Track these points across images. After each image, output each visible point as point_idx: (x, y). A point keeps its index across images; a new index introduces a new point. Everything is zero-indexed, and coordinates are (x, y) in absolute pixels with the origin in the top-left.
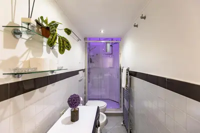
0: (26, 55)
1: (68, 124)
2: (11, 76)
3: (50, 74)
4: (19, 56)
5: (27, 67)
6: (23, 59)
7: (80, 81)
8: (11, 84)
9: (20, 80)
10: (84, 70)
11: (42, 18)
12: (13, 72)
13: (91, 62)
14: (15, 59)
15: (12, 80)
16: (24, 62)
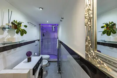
0: (7, 36)
1: (26, 63)
2: (2, 44)
3: (19, 43)
4: (5, 37)
5: (8, 41)
6: (6, 38)
7: (36, 45)
8: (2, 47)
9: (5, 46)
10: (39, 40)
11: (14, 21)
12: (2, 43)
13: (43, 36)
14: (3, 38)
15: (2, 46)
16: (7, 39)
